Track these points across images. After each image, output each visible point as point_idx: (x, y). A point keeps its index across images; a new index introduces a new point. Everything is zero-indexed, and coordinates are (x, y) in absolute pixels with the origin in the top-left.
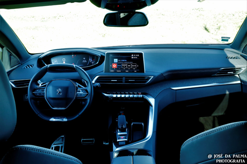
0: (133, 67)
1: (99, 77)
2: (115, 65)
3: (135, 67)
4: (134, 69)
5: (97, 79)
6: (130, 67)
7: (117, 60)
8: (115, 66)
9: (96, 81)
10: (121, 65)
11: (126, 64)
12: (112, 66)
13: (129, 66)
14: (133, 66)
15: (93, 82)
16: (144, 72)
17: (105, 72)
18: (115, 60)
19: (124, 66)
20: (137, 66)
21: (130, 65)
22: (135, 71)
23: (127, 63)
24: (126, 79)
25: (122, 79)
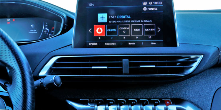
0: (147, 33)
1: (58, 60)
2: (101, 29)
3: (152, 32)
4: (150, 37)
5: (55, 64)
6: (140, 33)
7: (105, 15)
8: (99, 31)
9: (51, 71)
10: (114, 27)
11: (128, 26)
12: (92, 31)
13: (136, 30)
14: (147, 30)
15: (43, 73)
16: (175, 45)
17: (75, 47)
18: (100, 15)
19: (124, 32)
20: (157, 30)
21: (140, 27)
22: (153, 42)
23: (131, 23)
24: (130, 64)
25: (121, 65)
